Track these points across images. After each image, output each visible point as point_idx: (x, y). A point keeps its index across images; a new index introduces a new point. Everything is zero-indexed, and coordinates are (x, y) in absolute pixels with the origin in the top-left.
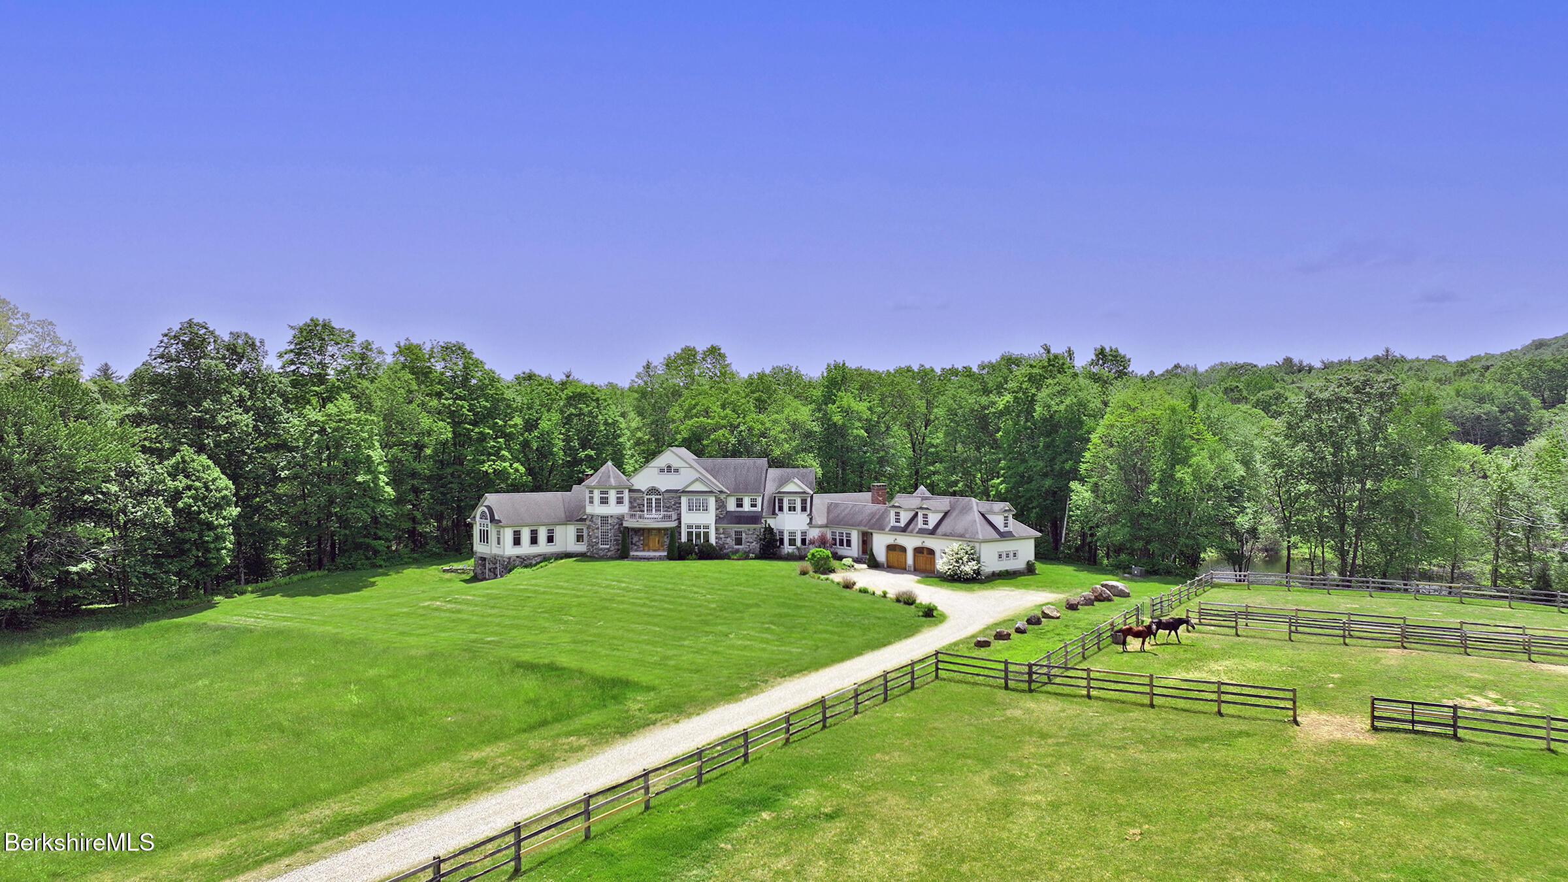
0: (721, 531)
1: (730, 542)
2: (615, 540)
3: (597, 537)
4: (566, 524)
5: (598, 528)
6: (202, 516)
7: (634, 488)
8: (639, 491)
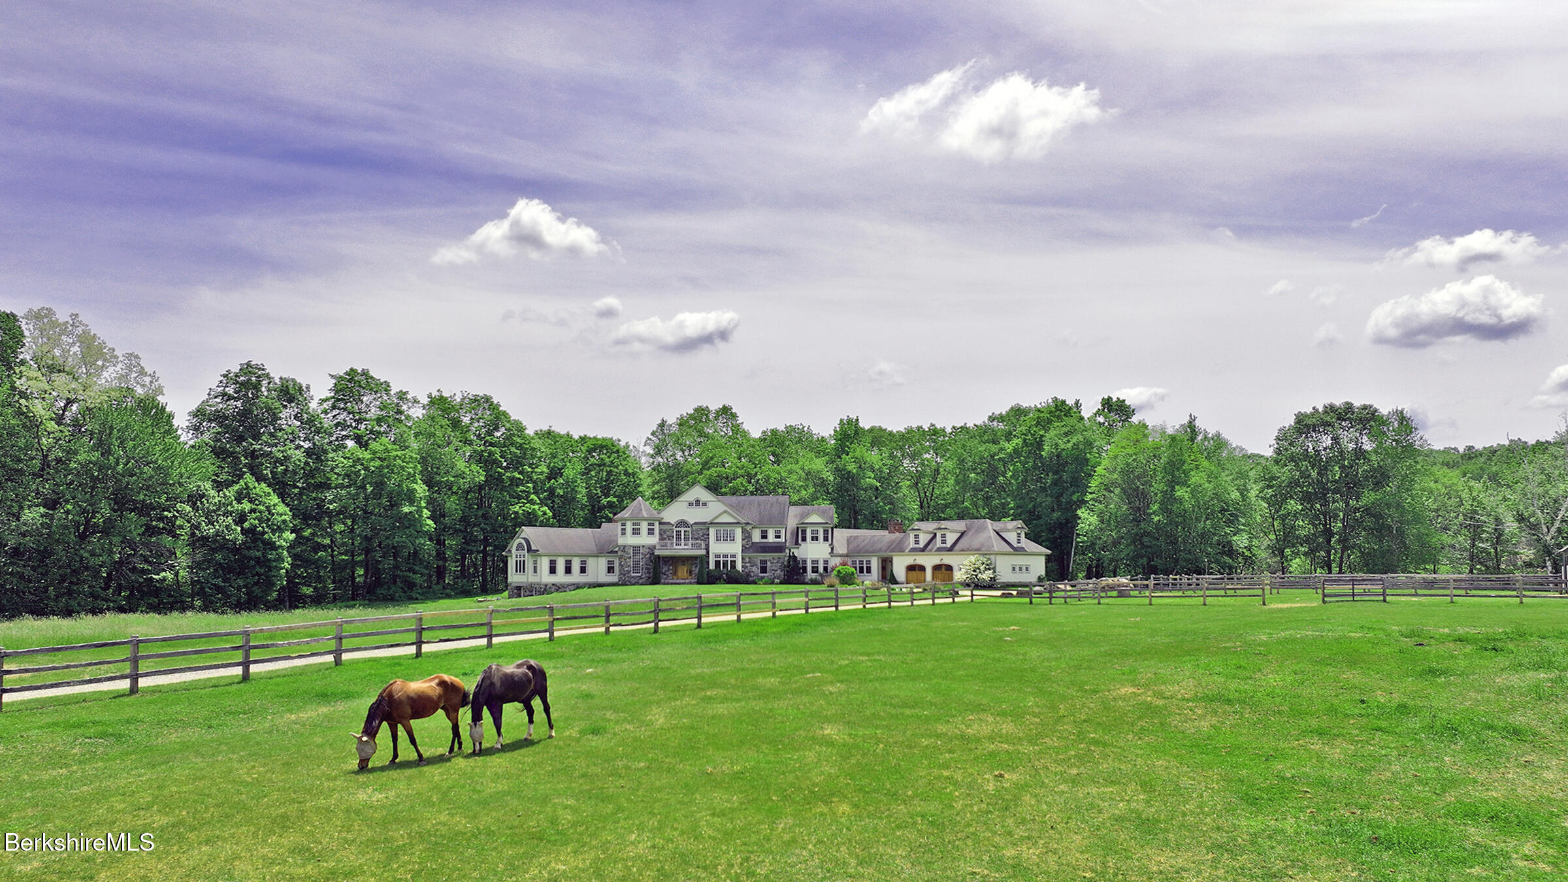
0: (747, 560)
1: (756, 570)
2: (647, 569)
3: (629, 566)
4: (598, 556)
5: (630, 558)
6: (266, 536)
7: (663, 521)
8: (669, 523)
